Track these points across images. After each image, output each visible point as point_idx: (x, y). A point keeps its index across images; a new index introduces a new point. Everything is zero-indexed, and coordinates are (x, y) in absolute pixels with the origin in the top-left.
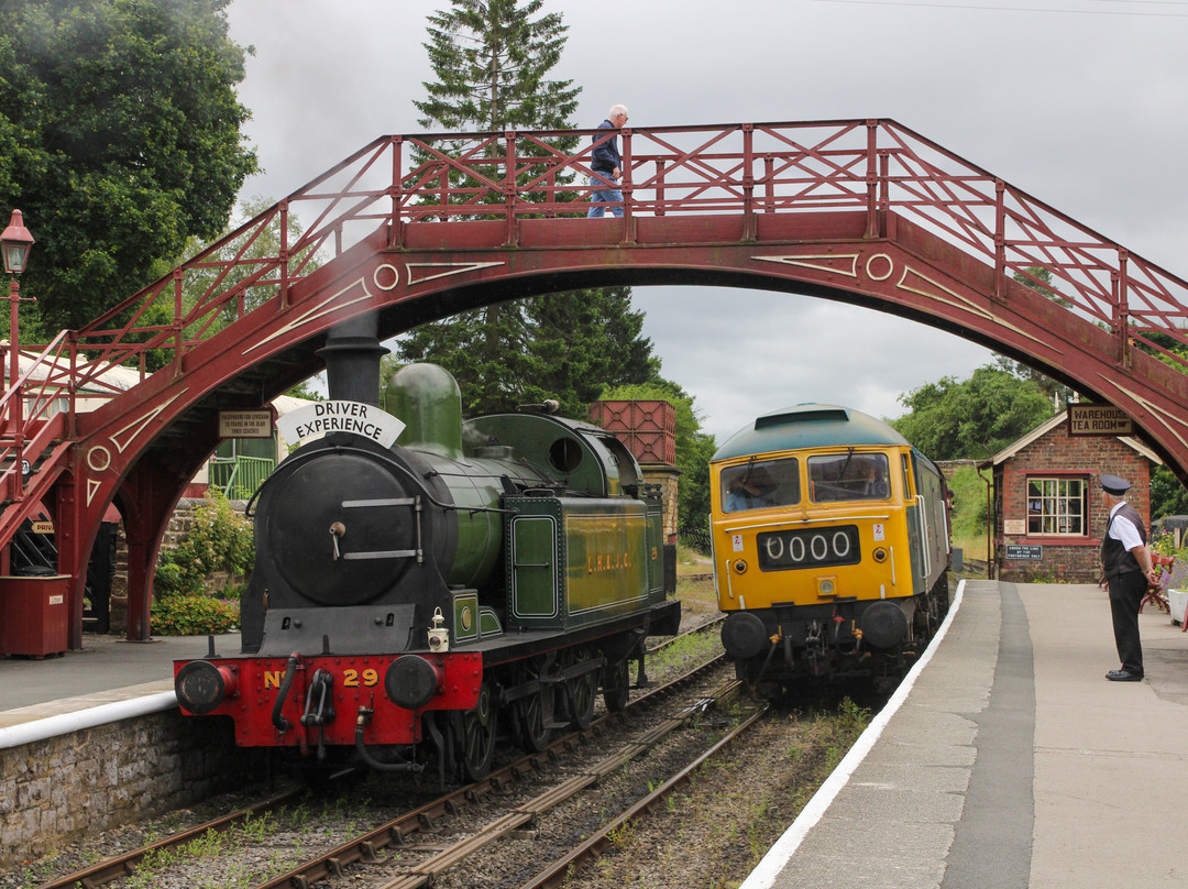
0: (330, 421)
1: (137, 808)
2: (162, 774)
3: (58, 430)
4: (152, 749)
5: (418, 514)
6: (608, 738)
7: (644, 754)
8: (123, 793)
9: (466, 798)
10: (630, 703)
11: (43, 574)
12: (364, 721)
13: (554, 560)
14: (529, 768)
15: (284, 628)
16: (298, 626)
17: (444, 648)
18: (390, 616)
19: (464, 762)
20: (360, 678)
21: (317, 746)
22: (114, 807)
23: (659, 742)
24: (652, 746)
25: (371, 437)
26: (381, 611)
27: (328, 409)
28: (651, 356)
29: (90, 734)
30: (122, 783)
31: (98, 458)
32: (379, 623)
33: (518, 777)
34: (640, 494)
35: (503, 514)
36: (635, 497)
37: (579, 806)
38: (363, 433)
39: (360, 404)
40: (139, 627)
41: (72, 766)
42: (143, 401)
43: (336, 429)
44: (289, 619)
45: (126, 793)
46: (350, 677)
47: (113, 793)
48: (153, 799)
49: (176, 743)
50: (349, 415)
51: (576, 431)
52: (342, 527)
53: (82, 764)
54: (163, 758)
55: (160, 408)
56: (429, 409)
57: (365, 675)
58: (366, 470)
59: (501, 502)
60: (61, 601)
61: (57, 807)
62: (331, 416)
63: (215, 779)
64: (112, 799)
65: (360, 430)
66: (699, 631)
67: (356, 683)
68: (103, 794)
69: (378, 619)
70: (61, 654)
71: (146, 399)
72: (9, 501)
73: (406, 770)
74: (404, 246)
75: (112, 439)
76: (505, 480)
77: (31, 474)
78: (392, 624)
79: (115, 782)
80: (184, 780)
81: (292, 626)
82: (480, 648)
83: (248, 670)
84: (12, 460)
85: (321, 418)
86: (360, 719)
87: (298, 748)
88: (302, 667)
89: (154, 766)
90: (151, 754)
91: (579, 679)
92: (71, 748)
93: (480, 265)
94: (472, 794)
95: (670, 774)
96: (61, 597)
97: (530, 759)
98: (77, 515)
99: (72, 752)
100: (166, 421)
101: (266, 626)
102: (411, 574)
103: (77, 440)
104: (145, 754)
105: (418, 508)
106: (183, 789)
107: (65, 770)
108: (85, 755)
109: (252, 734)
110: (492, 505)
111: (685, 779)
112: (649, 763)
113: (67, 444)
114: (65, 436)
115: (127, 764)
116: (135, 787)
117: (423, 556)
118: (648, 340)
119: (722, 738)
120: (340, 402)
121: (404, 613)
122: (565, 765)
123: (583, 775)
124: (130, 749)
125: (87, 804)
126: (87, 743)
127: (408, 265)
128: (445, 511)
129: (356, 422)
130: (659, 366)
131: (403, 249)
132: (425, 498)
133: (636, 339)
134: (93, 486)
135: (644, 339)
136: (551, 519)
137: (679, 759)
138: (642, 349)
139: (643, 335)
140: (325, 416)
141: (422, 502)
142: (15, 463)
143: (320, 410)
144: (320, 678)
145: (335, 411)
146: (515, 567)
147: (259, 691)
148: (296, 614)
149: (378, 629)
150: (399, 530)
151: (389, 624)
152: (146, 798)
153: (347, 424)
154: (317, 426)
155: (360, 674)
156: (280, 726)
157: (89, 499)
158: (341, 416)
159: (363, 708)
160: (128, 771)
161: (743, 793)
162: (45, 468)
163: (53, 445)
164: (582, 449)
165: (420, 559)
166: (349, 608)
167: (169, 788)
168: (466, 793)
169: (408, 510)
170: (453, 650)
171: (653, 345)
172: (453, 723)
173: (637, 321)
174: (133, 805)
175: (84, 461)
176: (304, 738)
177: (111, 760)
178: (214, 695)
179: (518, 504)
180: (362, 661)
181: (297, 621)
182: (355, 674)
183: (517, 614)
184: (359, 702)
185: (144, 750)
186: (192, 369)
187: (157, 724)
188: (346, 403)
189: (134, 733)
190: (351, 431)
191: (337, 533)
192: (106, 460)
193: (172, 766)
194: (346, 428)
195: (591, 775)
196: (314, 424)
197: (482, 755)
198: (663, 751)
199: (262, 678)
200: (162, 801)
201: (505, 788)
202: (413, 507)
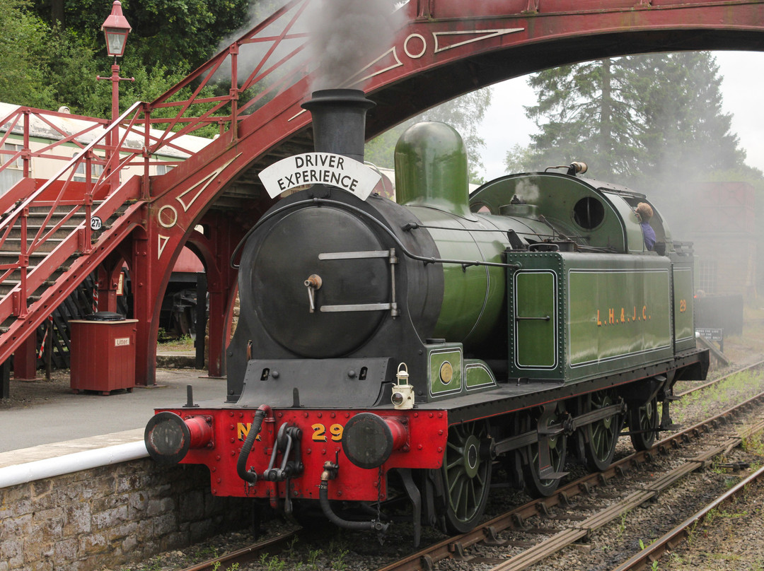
0: (309, 173)
1: (118, 552)
2: (150, 517)
3: (133, 190)
4: (137, 495)
5: (393, 268)
6: (629, 478)
7: (652, 500)
8: (99, 539)
9: (449, 550)
10: (659, 442)
11: (110, 319)
12: (330, 477)
13: (554, 314)
14: (535, 512)
15: (263, 379)
16: (276, 377)
17: (408, 404)
18: (364, 369)
19: (446, 515)
20: (327, 433)
21: (284, 499)
22: (87, 553)
23: (674, 485)
24: (665, 490)
25: (347, 189)
26: (354, 365)
27: (307, 161)
28: (738, 148)
29: (52, 483)
30: (95, 529)
31: (167, 215)
32: (352, 377)
33: (517, 524)
34: (667, 251)
35: (505, 268)
36: (661, 252)
37: (562, 564)
38: (340, 185)
39: (338, 156)
40: (218, 365)
41: (30, 516)
42: (205, 164)
43: (314, 182)
44: (268, 370)
45: (102, 539)
46: (318, 431)
47: (85, 539)
48: (139, 542)
49: (167, 487)
50: (326, 167)
51: (598, 190)
52: (318, 280)
53: (44, 514)
54: (152, 502)
55: (219, 171)
56: (434, 165)
57: (332, 430)
58: (344, 222)
59: (505, 256)
60: (128, 343)
61: (9, 558)
62: (310, 168)
63: (219, 519)
64: (83, 546)
65: (338, 182)
66: (752, 369)
67: (323, 438)
68: (72, 541)
69: (352, 373)
70: (129, 390)
71: (207, 162)
72: (78, 254)
73: (370, 528)
74: (432, 16)
75: (178, 198)
76: (511, 234)
77: (103, 229)
78: (365, 377)
79: (87, 529)
80: (178, 522)
81: (270, 378)
82: (447, 405)
83: (223, 422)
84: (82, 217)
85: (301, 170)
86: (325, 474)
87: (267, 500)
88: (271, 420)
89: (139, 511)
90: (135, 500)
91: (598, 424)
92: (27, 498)
93: (501, 32)
94: (456, 546)
95: (674, 522)
96: (128, 339)
97: (536, 504)
98: (150, 266)
99: (27, 502)
100: (224, 182)
101: (246, 377)
102: (386, 328)
103: (151, 200)
104: (127, 499)
105: (393, 261)
106: (179, 530)
107: (18, 521)
108: (46, 504)
109: (226, 486)
110: (495, 259)
111: (684, 533)
112: (656, 509)
113: (140, 203)
114: (139, 195)
115: (104, 510)
116: (114, 532)
117: (397, 309)
118: (736, 135)
119: (739, 481)
120: (319, 154)
121: (377, 366)
122: (574, 509)
123: (574, 529)
124: (107, 495)
125: (51, 553)
126: (49, 492)
127: (434, 34)
128: (425, 265)
129: (333, 175)
130: (744, 156)
131: (431, 19)
132: (400, 252)
133: (726, 135)
134: (163, 240)
135: (732, 134)
136: (550, 272)
137: (689, 505)
138: (732, 141)
139: (731, 131)
140: (304, 168)
141: (397, 255)
142: (85, 221)
143: (300, 162)
144: (286, 432)
145: (314, 163)
146: (517, 320)
147: (233, 442)
148: (275, 365)
149: (351, 382)
150: (374, 283)
151: (362, 378)
152: (131, 541)
153: (325, 176)
154: (297, 178)
155: (327, 429)
156: (249, 478)
157: (160, 252)
158: (319, 168)
159: (328, 464)
160: (106, 517)
161: (739, 553)
162: (116, 224)
163: (127, 204)
164: (605, 208)
165: (394, 313)
166: (325, 360)
167: (159, 530)
168: (449, 546)
169: (383, 263)
170: (421, 407)
171: (739, 139)
172: (432, 477)
173: (726, 121)
174: (112, 550)
175: (155, 219)
176: (273, 492)
177: (82, 507)
178: (180, 446)
179: (522, 258)
180: (329, 415)
181: (275, 373)
182: (322, 428)
183: (518, 364)
184: (325, 456)
185: (126, 496)
186: (245, 136)
187: (142, 470)
188: (324, 155)
189: (112, 479)
190: (329, 183)
191: (313, 286)
192: (174, 219)
193: (163, 509)
194: (325, 180)
195: (581, 529)
196: (294, 176)
197: (471, 506)
198: (675, 495)
199: (235, 429)
200: (150, 544)
201: (497, 538)
202: (387, 259)
